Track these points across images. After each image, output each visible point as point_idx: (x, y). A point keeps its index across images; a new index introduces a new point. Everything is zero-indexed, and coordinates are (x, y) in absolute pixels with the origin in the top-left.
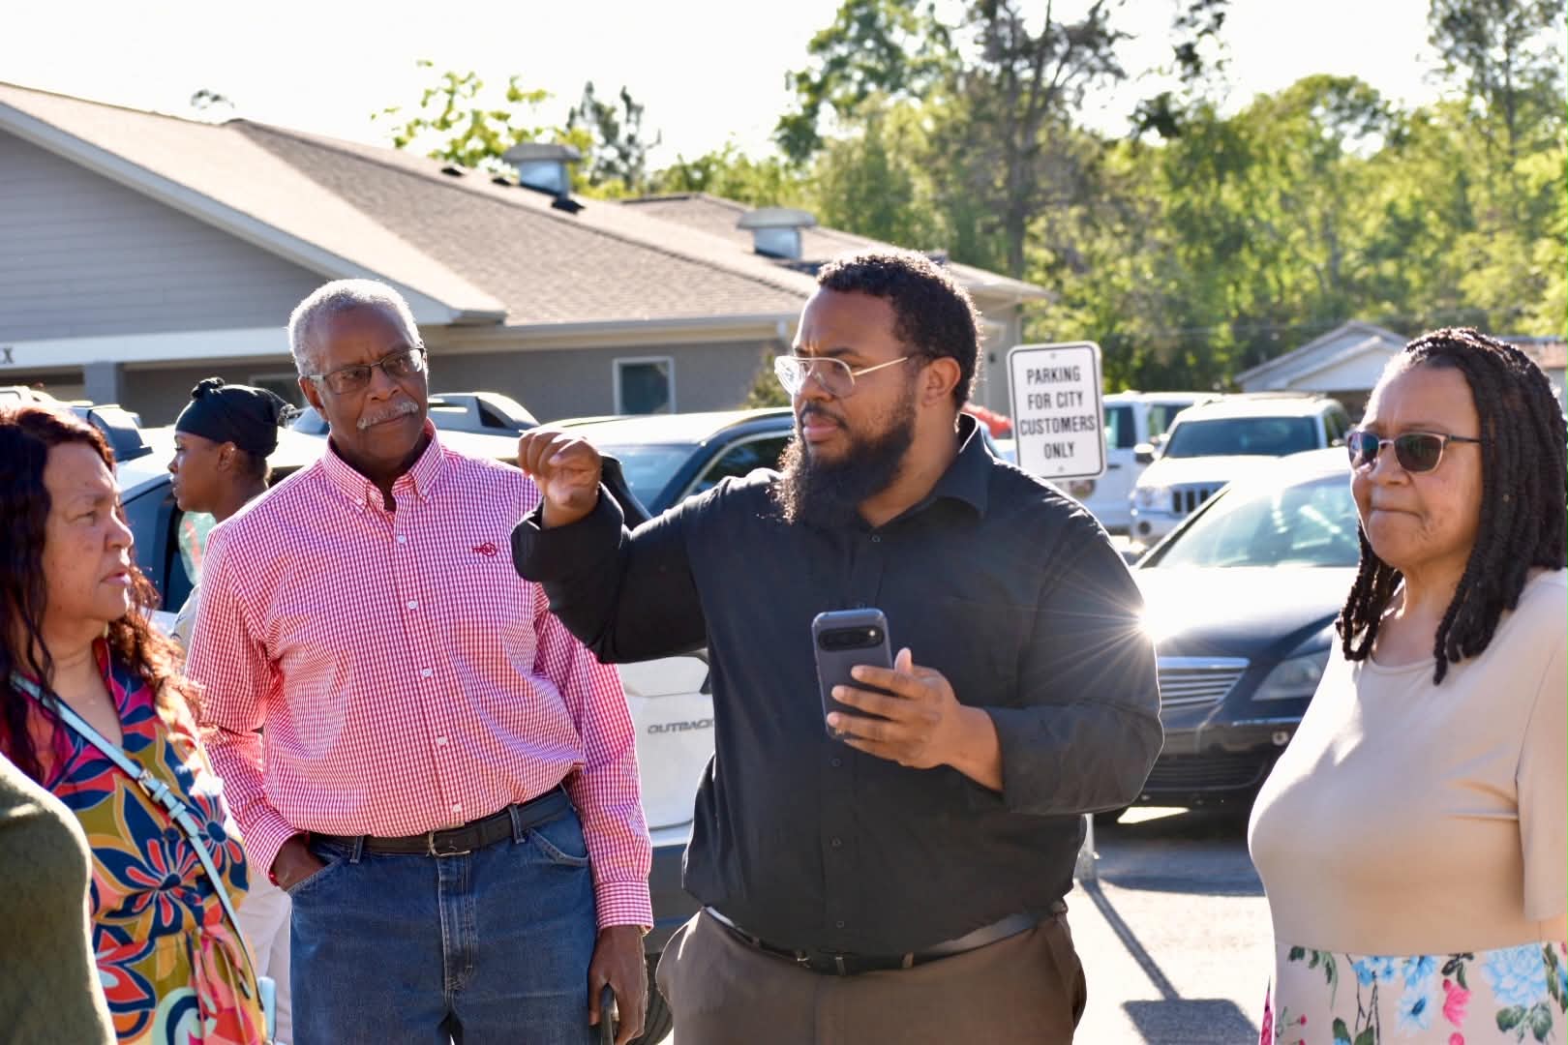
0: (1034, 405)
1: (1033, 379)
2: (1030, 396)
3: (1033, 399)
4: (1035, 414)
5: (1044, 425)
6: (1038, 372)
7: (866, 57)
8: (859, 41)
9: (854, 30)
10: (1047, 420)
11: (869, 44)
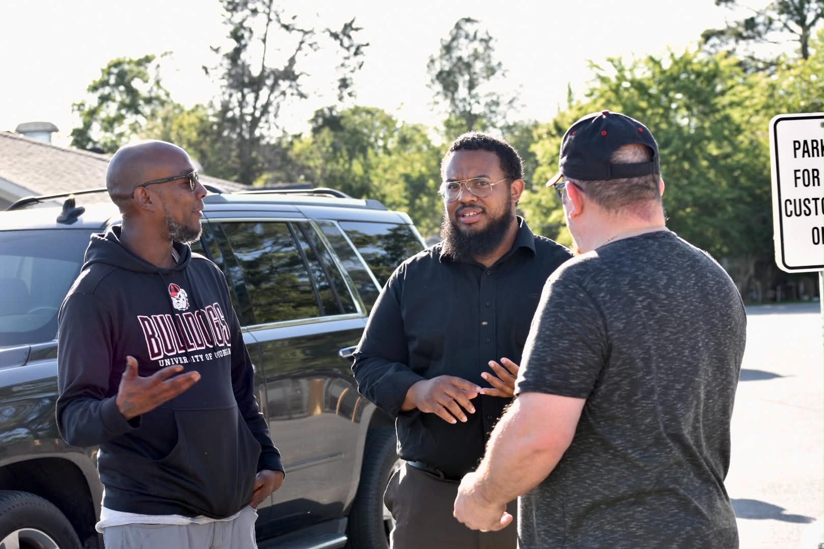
0: (800, 182)
1: (799, 152)
2: (796, 171)
3: (799, 174)
4: (802, 192)
5: (812, 205)
6: (805, 142)
7: (119, 96)
8: (117, 85)
9: (112, 80)
10: (816, 199)
11: (122, 88)
